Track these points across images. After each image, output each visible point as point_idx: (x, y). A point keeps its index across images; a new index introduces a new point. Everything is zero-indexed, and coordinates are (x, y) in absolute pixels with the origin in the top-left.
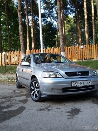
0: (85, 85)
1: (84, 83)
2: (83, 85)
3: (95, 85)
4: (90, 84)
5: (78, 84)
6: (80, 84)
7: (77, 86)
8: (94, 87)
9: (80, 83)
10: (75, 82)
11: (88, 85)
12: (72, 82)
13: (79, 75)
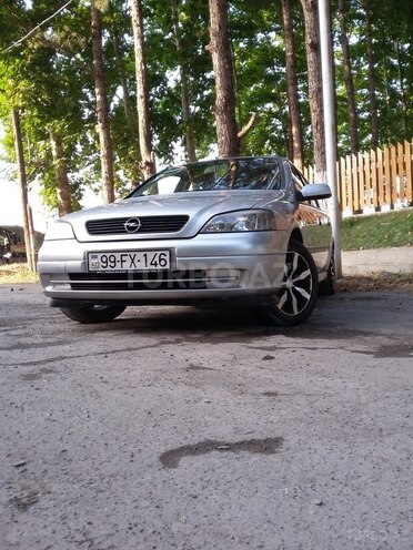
0: (140, 266)
1: (135, 261)
2: (133, 268)
4: (167, 267)
5: (109, 263)
6: (118, 264)
7: (109, 268)
9: (118, 258)
10: (100, 255)
11: (153, 267)
12: (90, 256)
13: (131, 229)
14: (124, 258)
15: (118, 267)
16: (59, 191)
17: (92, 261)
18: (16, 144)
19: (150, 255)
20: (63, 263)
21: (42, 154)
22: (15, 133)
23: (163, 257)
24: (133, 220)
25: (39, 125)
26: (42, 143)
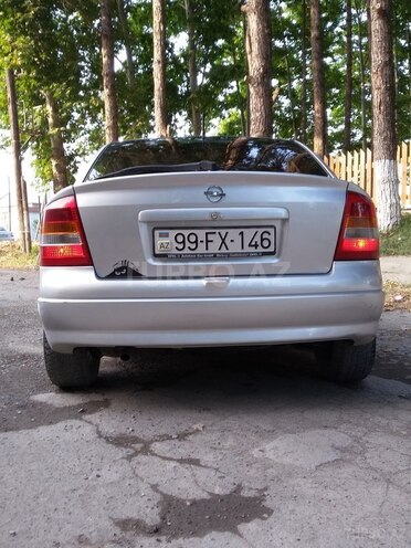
16: (54, 163)
18: (10, 107)
21: (38, 120)
22: (9, 95)
25: (35, 88)
26: (38, 108)
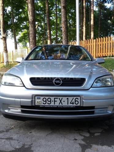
0: (65, 104)
1: (62, 101)
2: (61, 105)
3: (94, 107)
4: (79, 105)
5: (47, 102)
7: (47, 104)
8: (94, 111)
10: (42, 98)
11: (72, 105)
12: (36, 97)
13: (58, 84)
14: (56, 100)
15: (52, 104)
17: (37, 100)
19: (70, 99)
20: (19, 100)
23: (77, 100)
24: (58, 79)
